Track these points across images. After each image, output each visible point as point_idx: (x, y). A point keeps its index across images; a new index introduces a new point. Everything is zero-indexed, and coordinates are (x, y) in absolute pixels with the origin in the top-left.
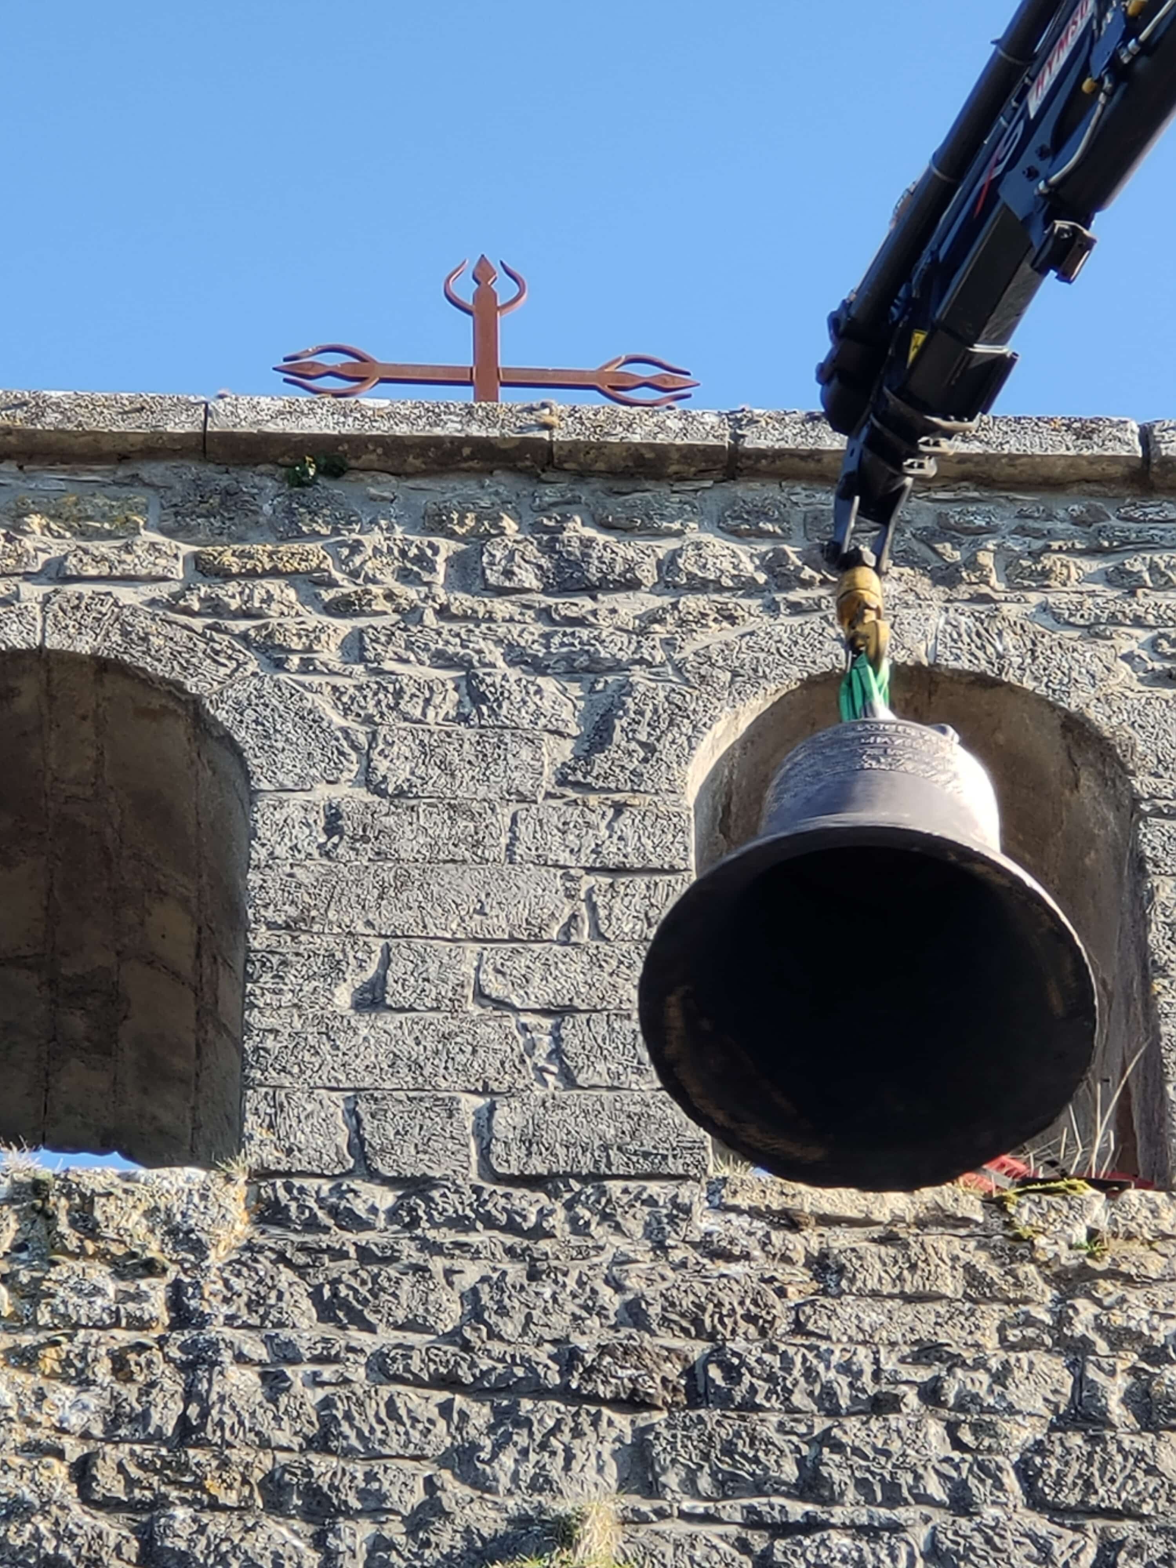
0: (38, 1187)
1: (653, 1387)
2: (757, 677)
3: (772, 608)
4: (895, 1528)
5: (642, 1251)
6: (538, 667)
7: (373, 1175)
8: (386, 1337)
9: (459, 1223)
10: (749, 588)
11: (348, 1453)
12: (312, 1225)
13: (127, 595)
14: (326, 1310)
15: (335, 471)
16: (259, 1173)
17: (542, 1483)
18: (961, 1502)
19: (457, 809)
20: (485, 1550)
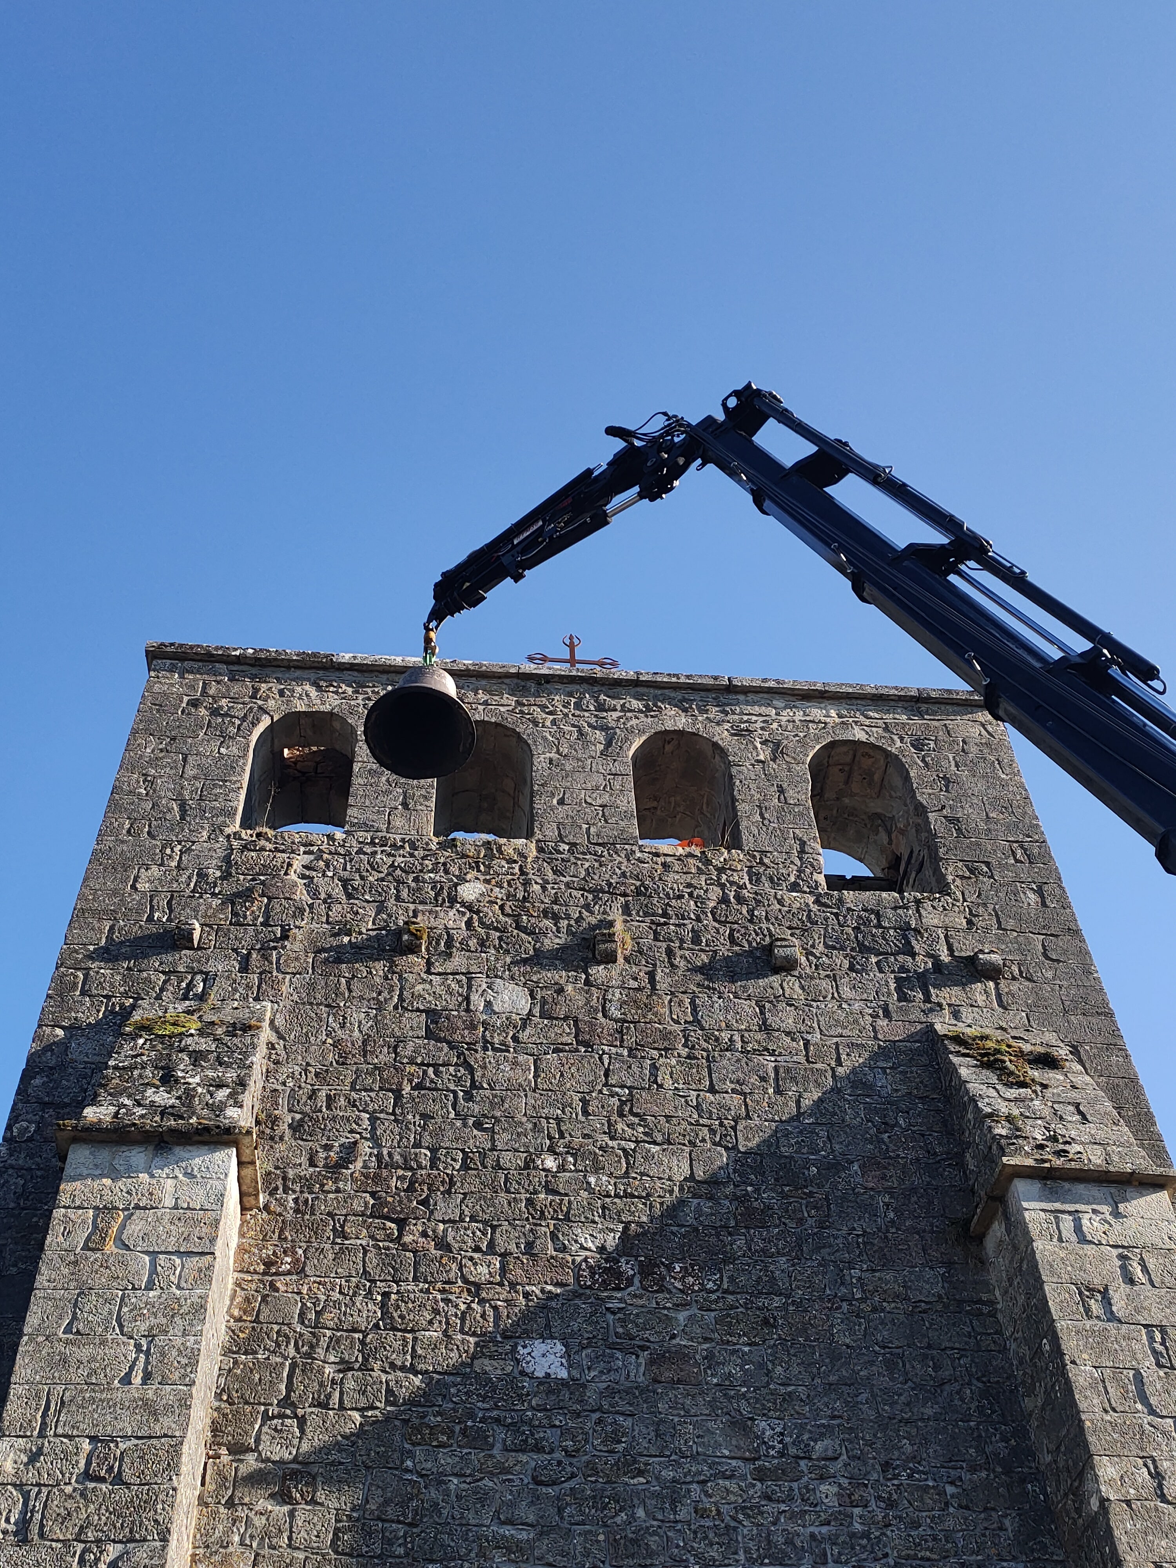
0: (489, 843)
1: (628, 891)
2: (644, 732)
3: (647, 716)
4: (684, 925)
5: (625, 861)
6: (595, 728)
7: (564, 842)
8: (568, 879)
9: (584, 853)
10: (641, 711)
11: (561, 905)
12: (551, 853)
13: (502, 709)
14: (555, 872)
15: (548, 682)
16: (538, 841)
17: (605, 912)
18: (698, 919)
19: (578, 760)
20: (593, 928)
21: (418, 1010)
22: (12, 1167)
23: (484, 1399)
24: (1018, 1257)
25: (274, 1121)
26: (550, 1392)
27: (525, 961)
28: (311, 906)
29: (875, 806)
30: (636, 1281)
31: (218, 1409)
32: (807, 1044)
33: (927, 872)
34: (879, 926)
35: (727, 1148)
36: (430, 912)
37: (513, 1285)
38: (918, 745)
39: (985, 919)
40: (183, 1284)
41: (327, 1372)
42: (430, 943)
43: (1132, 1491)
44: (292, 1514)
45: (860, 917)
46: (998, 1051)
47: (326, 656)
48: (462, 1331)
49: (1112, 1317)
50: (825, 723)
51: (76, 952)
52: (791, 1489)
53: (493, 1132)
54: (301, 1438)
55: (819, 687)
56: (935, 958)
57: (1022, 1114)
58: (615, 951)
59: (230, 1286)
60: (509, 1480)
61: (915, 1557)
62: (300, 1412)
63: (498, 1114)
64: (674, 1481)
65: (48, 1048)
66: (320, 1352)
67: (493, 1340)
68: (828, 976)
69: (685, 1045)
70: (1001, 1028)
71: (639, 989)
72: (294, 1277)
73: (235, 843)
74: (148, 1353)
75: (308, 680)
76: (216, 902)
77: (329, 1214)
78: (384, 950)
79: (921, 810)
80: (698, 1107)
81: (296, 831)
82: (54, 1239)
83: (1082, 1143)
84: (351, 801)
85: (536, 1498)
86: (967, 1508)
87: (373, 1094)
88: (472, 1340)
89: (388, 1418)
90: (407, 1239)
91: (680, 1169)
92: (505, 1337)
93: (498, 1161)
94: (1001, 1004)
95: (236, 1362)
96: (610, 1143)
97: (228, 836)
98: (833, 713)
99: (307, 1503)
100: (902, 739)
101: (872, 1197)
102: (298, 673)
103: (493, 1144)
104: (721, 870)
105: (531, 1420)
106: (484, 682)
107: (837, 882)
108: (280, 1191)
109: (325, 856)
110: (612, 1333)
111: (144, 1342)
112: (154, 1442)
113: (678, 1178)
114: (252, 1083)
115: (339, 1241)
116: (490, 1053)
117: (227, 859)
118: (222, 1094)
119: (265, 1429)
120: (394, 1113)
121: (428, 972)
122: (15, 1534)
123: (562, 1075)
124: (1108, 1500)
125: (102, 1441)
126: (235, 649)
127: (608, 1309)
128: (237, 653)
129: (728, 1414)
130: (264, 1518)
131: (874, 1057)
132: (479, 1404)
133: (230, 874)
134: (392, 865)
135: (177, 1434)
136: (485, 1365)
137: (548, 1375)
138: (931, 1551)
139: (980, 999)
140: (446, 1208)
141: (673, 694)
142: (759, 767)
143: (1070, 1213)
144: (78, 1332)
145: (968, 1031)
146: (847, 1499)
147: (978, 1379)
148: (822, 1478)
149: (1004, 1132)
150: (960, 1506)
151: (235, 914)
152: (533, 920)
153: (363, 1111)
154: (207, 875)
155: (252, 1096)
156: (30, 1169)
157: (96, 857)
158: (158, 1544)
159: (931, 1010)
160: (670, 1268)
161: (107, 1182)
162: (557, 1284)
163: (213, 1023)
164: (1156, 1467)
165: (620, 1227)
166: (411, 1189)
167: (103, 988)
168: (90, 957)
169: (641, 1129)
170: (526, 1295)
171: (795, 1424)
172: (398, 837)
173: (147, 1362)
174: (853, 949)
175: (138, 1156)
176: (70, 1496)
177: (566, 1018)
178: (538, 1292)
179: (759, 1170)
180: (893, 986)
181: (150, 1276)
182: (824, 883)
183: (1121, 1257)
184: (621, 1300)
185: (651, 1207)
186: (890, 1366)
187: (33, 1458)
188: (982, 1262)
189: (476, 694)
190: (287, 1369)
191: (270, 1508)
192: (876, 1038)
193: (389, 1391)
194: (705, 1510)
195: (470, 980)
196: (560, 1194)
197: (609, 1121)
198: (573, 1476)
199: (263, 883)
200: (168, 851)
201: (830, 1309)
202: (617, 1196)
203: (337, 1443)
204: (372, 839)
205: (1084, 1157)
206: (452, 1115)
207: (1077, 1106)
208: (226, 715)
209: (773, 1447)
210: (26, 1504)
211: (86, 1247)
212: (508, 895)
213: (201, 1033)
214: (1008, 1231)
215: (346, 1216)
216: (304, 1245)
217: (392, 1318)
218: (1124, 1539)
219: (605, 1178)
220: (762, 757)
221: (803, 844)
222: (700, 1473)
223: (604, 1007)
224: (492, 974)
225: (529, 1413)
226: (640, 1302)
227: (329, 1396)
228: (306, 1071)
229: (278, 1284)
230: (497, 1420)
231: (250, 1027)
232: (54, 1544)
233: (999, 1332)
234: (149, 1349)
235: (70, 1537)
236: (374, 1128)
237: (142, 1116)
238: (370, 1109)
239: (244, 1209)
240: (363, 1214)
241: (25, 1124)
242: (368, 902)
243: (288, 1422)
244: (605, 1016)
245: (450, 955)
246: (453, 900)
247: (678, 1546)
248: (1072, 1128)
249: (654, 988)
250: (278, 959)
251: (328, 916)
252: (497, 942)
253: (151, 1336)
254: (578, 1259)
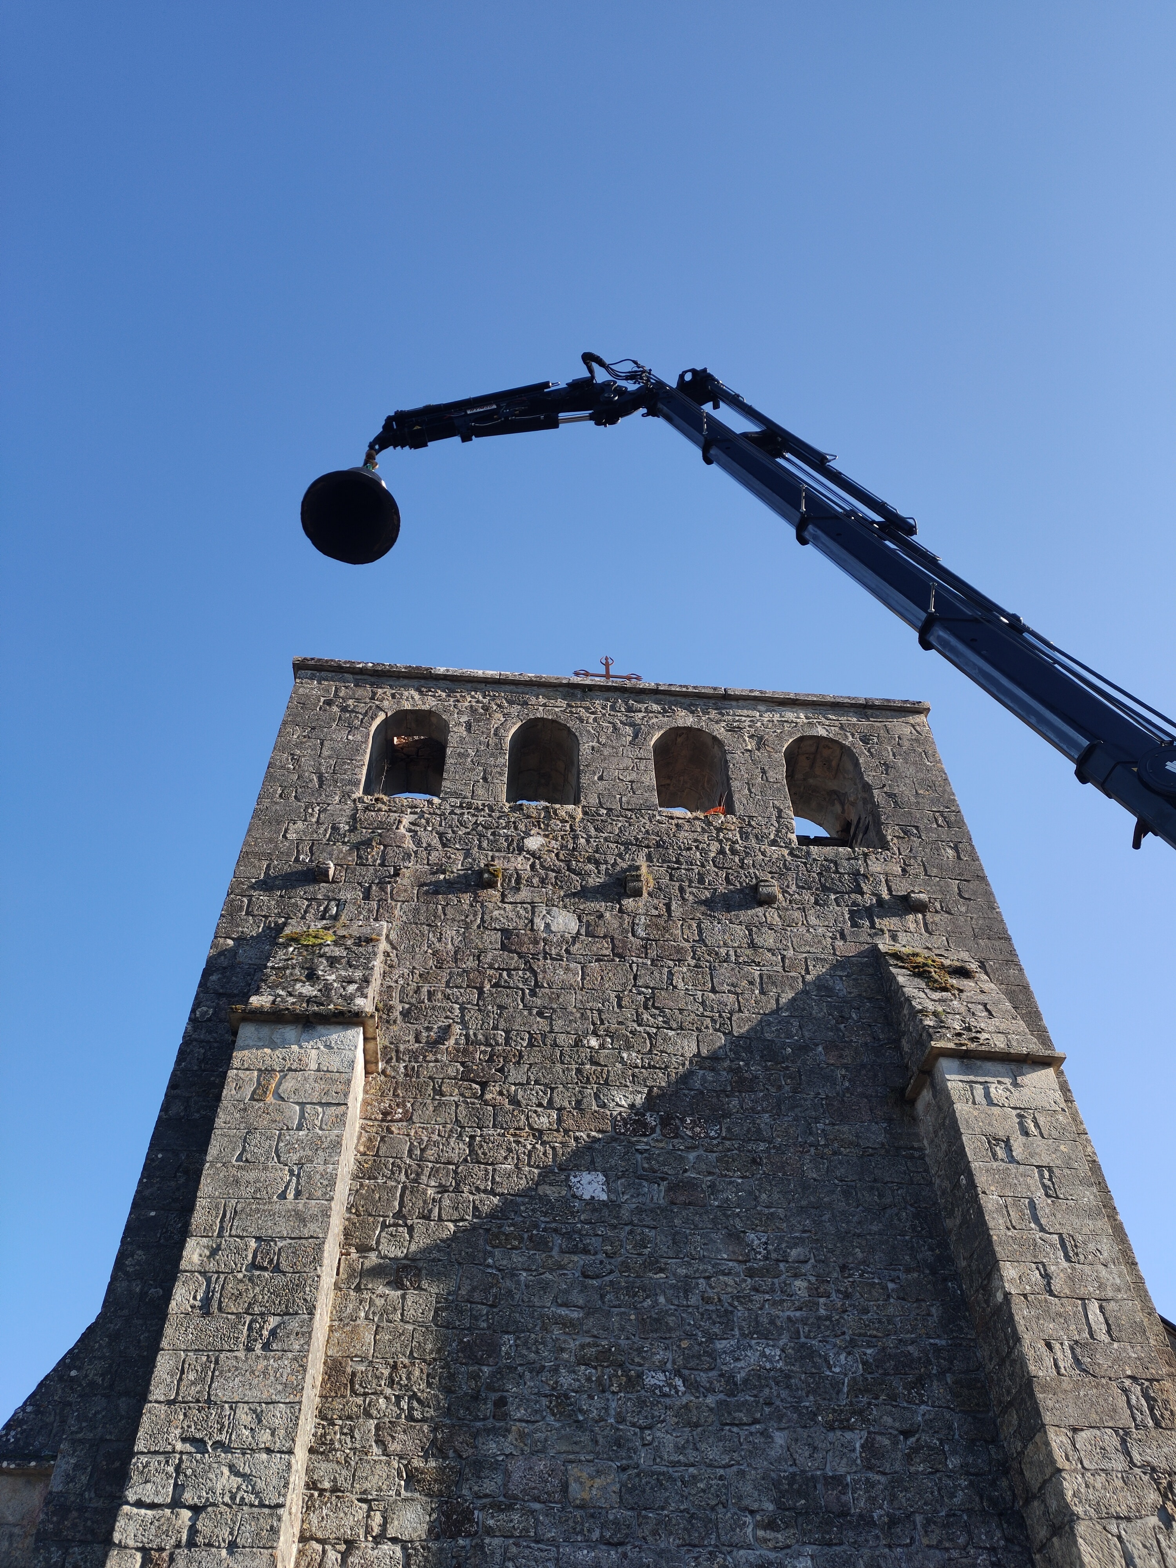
0: (547, 807)
1: (651, 844)
2: (662, 728)
3: (664, 716)
4: (693, 869)
5: (648, 822)
6: (625, 724)
7: (603, 808)
8: (606, 835)
9: (617, 816)
10: (659, 713)
11: (601, 854)
12: (593, 816)
13: (557, 709)
14: (596, 830)
15: (590, 690)
16: (584, 807)
17: (633, 860)
18: (703, 866)
19: (613, 747)
20: (624, 871)
21: (495, 929)
22: (196, 1040)
23: (545, 1214)
24: (942, 1115)
25: (390, 1009)
26: (594, 1210)
27: (574, 895)
28: (416, 852)
29: (833, 785)
30: (658, 1130)
31: (348, 1219)
32: (783, 958)
33: (872, 834)
34: (837, 872)
35: (724, 1034)
36: (504, 857)
37: (566, 1132)
38: (865, 740)
39: (915, 868)
40: (324, 1127)
41: (429, 1192)
42: (504, 880)
43: (1028, 1287)
44: (403, 1297)
45: (822, 865)
46: (925, 965)
47: (427, 670)
48: (529, 1165)
49: (1012, 1160)
50: (796, 723)
51: (242, 883)
52: (773, 1284)
53: (551, 1019)
54: (410, 1241)
55: (792, 696)
56: (878, 896)
57: (944, 1011)
58: (642, 888)
59: (357, 1129)
60: (564, 1274)
61: (865, 1335)
62: (409, 1222)
63: (555, 1006)
64: (686, 1276)
65: (221, 953)
66: (424, 1179)
67: (552, 1172)
68: (799, 908)
69: (693, 958)
70: (927, 948)
71: (659, 916)
72: (405, 1124)
73: (360, 806)
74: (298, 1176)
75: (413, 687)
76: (345, 848)
77: (430, 1078)
78: (470, 885)
79: (867, 788)
80: (703, 1003)
81: (404, 798)
82: (229, 1092)
83: (989, 1032)
84: (445, 775)
85: (584, 1288)
86: (903, 1299)
87: (462, 991)
88: (536, 1171)
89: (474, 1228)
90: (488, 1096)
91: (689, 1048)
92: (561, 1169)
93: (555, 1040)
94: (927, 930)
95: (361, 1185)
96: (638, 1028)
97: (354, 800)
98: (802, 716)
99: (415, 1289)
100: (853, 735)
101: (832, 1071)
102: (406, 682)
103: (551, 1028)
104: (719, 830)
105: (580, 1230)
106: (543, 690)
107: (804, 840)
108: (394, 1060)
109: (426, 816)
110: (640, 1168)
111: (295, 1168)
112: (303, 1241)
113: (689, 1055)
114: (373, 980)
115: (437, 1097)
116: (549, 961)
117: (354, 817)
118: (352, 988)
119: (383, 1234)
120: (477, 1005)
121: (503, 901)
122: (201, 1308)
123: (602, 978)
124: (1010, 1294)
125: (265, 1241)
126: (359, 663)
127: (637, 1150)
128: (361, 666)
129: (726, 1228)
130: (383, 1300)
131: (834, 967)
132: (542, 1218)
133: (356, 828)
134: (476, 823)
135: (320, 1236)
136: (546, 1190)
137: (593, 1198)
138: (877, 1330)
139: (912, 926)
140: (516, 1074)
141: (683, 700)
142: (747, 754)
143: (981, 1083)
144: (247, 1161)
145: (903, 949)
146: (815, 1292)
147: (911, 1205)
148: (796, 1276)
149: (931, 1023)
150: (899, 1298)
151: (359, 857)
152: (580, 865)
153: (455, 1003)
154: (338, 828)
155: (373, 990)
156: (208, 1042)
157: (256, 814)
158: (306, 1316)
159: (876, 934)
160: (683, 1121)
161: (268, 1051)
162: (599, 1131)
163: (344, 937)
164: (1045, 1270)
165: (646, 1090)
166: (490, 1060)
167: (262, 910)
168: (252, 887)
169: (661, 1019)
170: (576, 1139)
171: (776, 1237)
172: (480, 803)
173: (298, 1183)
174: (817, 889)
175: (290, 1032)
176: (241, 1281)
177: (605, 937)
178: (585, 1137)
179: (749, 1049)
180: (847, 916)
181: (300, 1120)
182: (796, 840)
183: (1019, 1116)
184: (647, 1144)
185: (669, 1075)
186: (846, 1194)
187: (214, 1252)
188: (914, 1119)
189: (537, 698)
190: (400, 1191)
191: (387, 1292)
192: (834, 954)
193: (475, 1208)
194: (709, 1298)
195: (533, 908)
196: (600, 1065)
197: (637, 1012)
198: (612, 1272)
199: (380, 835)
200: (310, 811)
201: (802, 1152)
202: (643, 1067)
203: (437, 1245)
204: (461, 803)
205: (991, 1042)
206: (521, 1007)
207: (985, 1005)
208: (353, 711)
209: (760, 1253)
210: (208, 1286)
211: (252, 1099)
212: (562, 846)
213: (336, 943)
214: (935, 1096)
215: (443, 1079)
216: (412, 1100)
217: (477, 1154)
218: (1022, 1322)
219: (634, 1054)
220: (749, 747)
221: (780, 811)
222: (705, 1271)
223: (633, 929)
224: (550, 903)
225: (579, 1225)
226: (661, 1145)
227: (430, 1211)
228: (412, 972)
229: (393, 1129)
230: (556, 1230)
231: (371, 940)
232: (229, 1316)
233: (927, 1171)
234: (299, 1174)
235: (241, 1311)
236: (463, 1016)
237: (293, 1003)
238: (460, 1001)
239: (367, 1073)
240: (455, 1078)
241: (205, 1009)
242: (458, 849)
243: (401, 1229)
244: (634, 935)
245: (519, 889)
246: (521, 849)
247: (689, 1324)
248: (981, 1021)
249: (670, 915)
250: (392, 891)
251: (428, 859)
252: (553, 880)
253: (301, 1165)
254: (615, 1113)
